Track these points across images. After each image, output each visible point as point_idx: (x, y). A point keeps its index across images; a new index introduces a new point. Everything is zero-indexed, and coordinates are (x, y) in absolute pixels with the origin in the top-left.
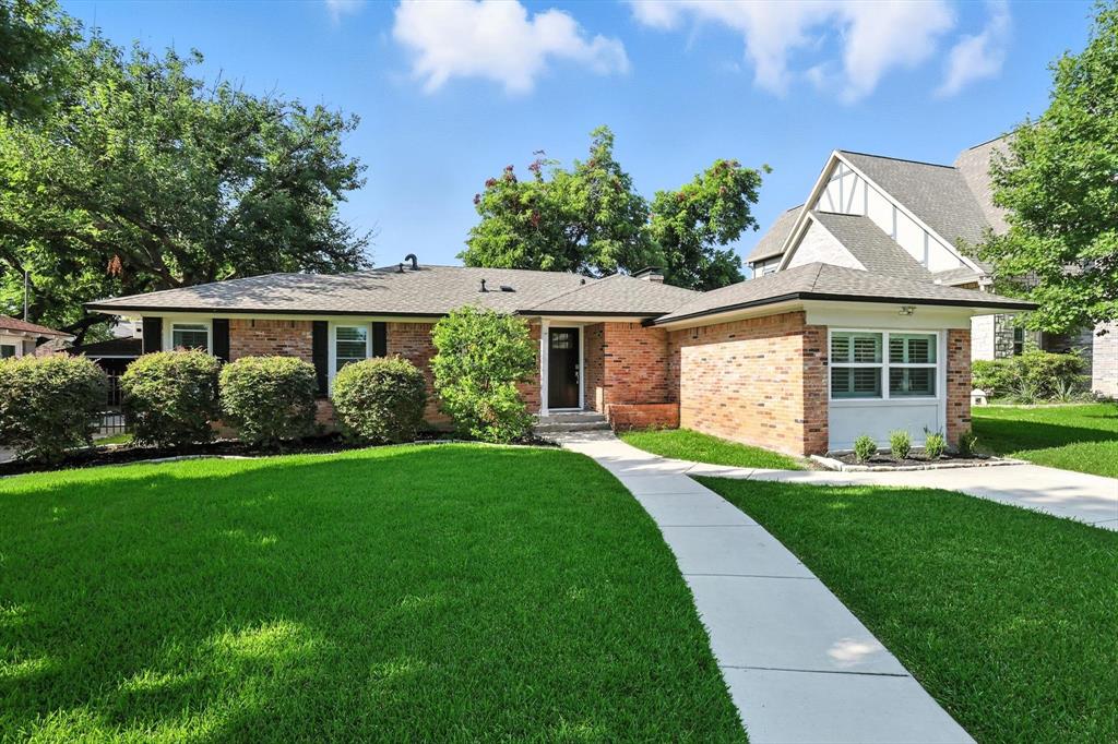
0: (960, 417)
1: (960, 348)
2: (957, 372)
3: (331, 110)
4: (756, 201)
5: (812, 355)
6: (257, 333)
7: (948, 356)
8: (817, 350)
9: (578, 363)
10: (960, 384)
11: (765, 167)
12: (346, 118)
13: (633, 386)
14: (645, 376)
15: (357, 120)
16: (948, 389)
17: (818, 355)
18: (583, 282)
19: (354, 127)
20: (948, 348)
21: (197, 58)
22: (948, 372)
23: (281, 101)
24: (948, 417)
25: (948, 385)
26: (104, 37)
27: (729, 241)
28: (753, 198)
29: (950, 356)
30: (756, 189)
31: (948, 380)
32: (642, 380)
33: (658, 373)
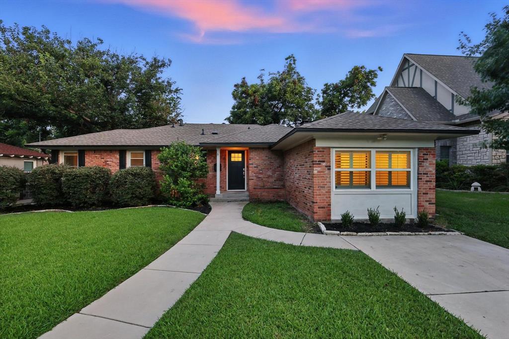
0: (426, 201)
1: (427, 159)
2: (424, 174)
3: (160, 58)
4: (375, 86)
5: (320, 164)
6: (96, 156)
7: (418, 164)
8: (324, 162)
9: (244, 168)
10: (426, 181)
11: (379, 68)
12: (167, 61)
13: (264, 179)
14: (271, 175)
15: (170, 61)
16: (418, 184)
17: (324, 164)
18: (249, 128)
19: (169, 65)
20: (418, 159)
21: (100, 42)
22: (418, 174)
23: (136, 56)
24: (418, 201)
25: (418, 182)
26: (58, 36)
27: (362, 107)
28: (373, 84)
29: (419, 165)
30: (375, 80)
31: (418, 179)
32: (269, 176)
33: (277, 173)
